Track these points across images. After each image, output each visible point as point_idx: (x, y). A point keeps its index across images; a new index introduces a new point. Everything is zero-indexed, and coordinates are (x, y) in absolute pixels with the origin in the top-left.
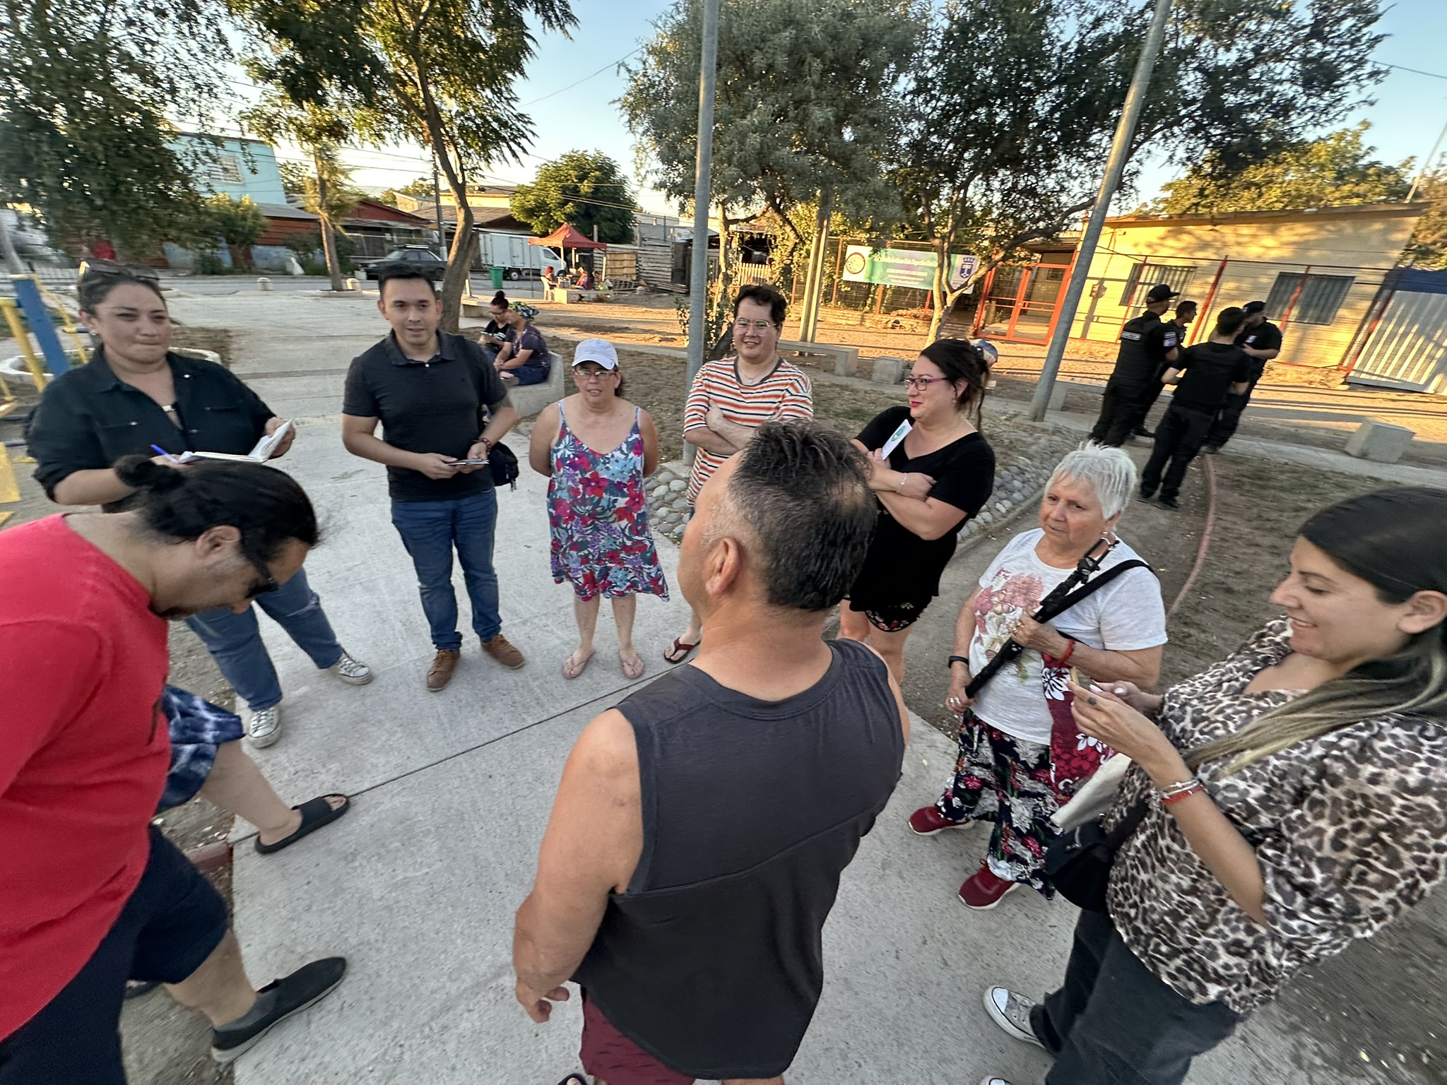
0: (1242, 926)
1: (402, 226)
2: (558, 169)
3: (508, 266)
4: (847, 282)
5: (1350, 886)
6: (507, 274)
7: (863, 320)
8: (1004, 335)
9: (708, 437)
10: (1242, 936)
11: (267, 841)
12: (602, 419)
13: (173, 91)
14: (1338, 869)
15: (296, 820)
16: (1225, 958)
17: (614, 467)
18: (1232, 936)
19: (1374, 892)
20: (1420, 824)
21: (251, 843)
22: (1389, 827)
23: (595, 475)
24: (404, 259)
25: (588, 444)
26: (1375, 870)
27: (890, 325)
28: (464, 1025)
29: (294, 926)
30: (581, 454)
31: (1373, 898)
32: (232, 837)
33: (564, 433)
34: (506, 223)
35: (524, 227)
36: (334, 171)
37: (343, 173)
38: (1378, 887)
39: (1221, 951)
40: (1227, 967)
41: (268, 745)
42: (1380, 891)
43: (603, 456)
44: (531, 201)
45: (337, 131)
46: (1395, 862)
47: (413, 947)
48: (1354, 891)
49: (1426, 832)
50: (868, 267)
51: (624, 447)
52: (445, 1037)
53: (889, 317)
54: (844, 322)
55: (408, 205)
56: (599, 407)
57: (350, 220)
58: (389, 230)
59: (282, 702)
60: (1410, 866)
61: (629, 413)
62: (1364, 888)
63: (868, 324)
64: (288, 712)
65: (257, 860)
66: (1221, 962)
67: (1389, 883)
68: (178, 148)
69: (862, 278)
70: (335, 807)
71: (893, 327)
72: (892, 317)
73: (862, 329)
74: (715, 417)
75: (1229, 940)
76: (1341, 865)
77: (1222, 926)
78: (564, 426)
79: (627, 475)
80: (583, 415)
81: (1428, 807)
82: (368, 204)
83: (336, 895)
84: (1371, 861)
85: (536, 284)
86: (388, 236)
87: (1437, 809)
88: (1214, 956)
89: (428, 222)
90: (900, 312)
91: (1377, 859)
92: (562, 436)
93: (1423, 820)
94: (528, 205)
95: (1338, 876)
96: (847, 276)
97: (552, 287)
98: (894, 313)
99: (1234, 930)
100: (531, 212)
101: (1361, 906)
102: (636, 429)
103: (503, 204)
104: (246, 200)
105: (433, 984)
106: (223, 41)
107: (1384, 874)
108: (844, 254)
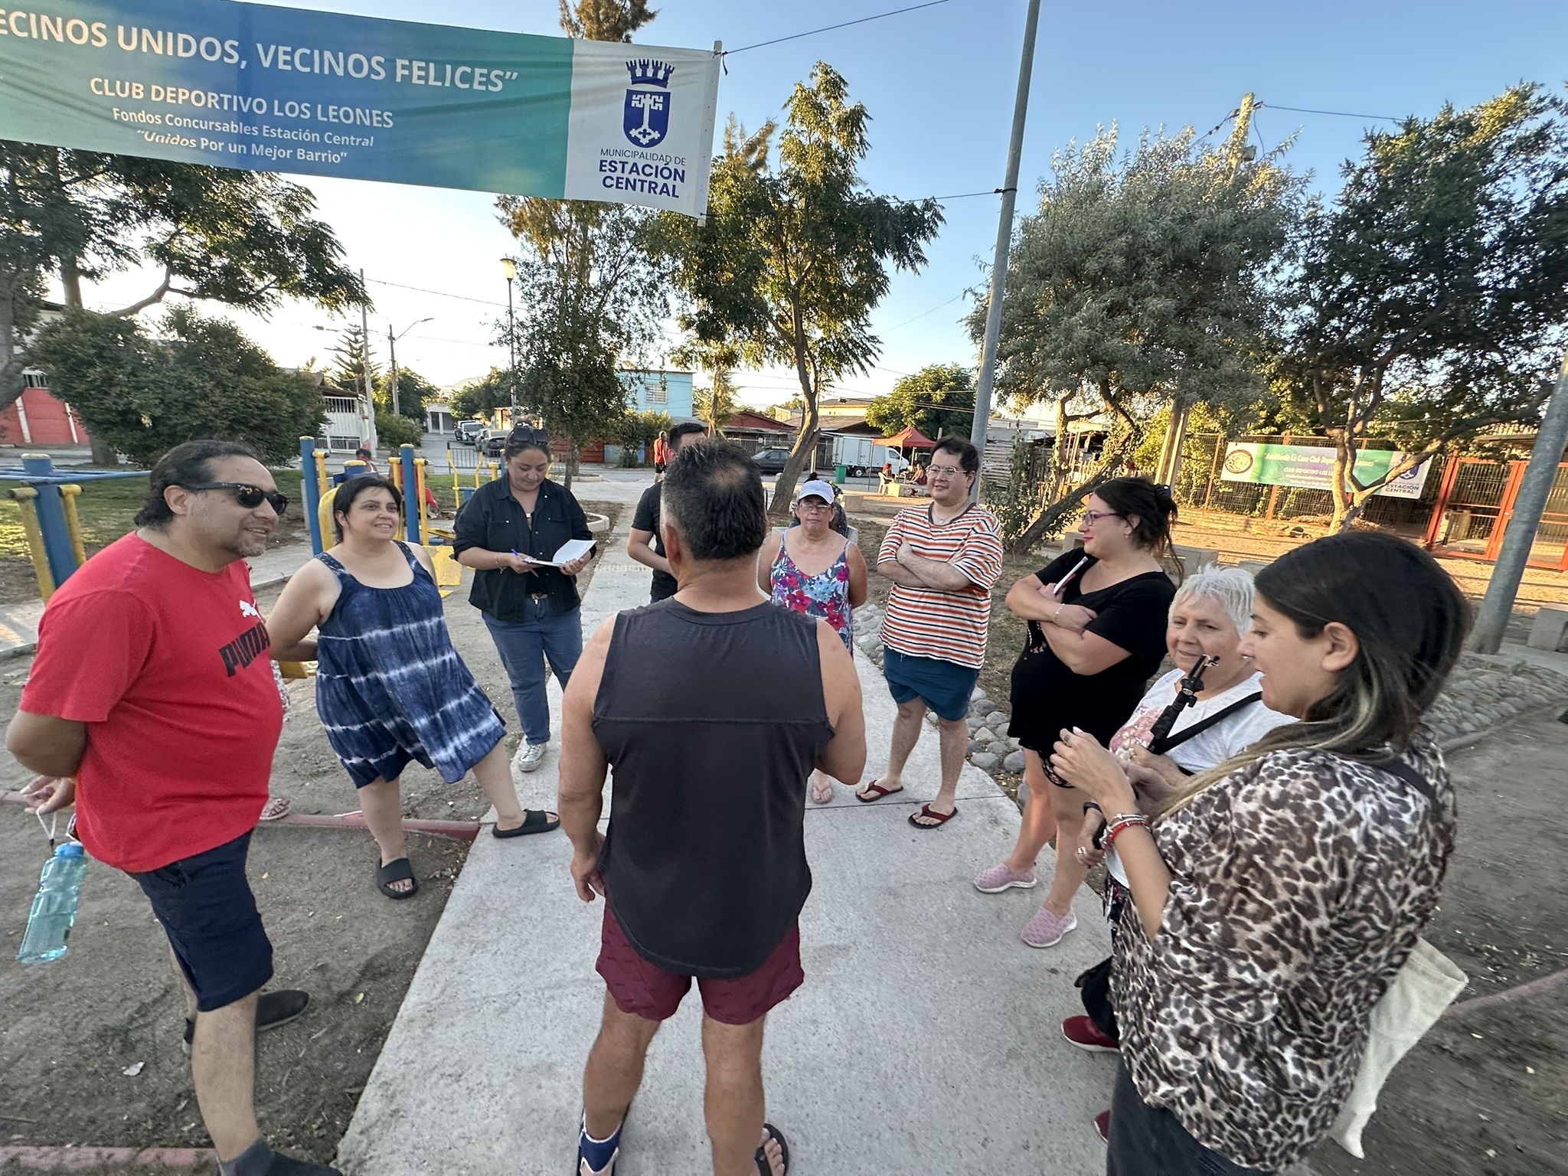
0: (1191, 1011)
1: (772, 432)
2: (915, 381)
3: (854, 464)
4: (1226, 483)
5: (1231, 915)
6: (851, 472)
7: (1248, 524)
8: (1481, 553)
9: (895, 570)
10: (1189, 1022)
11: (501, 827)
12: (815, 547)
13: (629, 340)
14: (1223, 896)
15: (522, 818)
16: (1176, 1051)
17: (817, 588)
18: (1181, 1022)
19: (1250, 923)
20: (1284, 842)
21: (491, 828)
22: (1260, 849)
23: (801, 593)
24: (767, 457)
25: (800, 566)
26: (1255, 900)
27: (1287, 532)
28: (566, 1003)
29: (492, 888)
30: (792, 574)
31: (1250, 929)
32: (483, 820)
33: (782, 555)
34: (861, 428)
35: (876, 432)
36: (726, 389)
37: (733, 390)
38: (1256, 918)
39: (1172, 1042)
40: (1175, 1061)
41: (528, 771)
42: (1255, 922)
43: (810, 578)
44: (885, 409)
45: (730, 359)
46: (1269, 891)
47: (557, 935)
48: (1234, 921)
49: (1291, 853)
50: (1256, 465)
51: (830, 572)
52: (550, 1004)
53: (1286, 523)
54: (1220, 527)
55: (782, 417)
56: (815, 536)
57: (734, 428)
58: (761, 435)
59: (548, 744)
60: (1284, 896)
61: (841, 545)
62: (1242, 918)
63: (1254, 529)
64: (549, 754)
65: (491, 838)
66: (1170, 1055)
67: (1264, 914)
68: (621, 376)
69: (1247, 478)
70: (549, 821)
71: (1292, 536)
72: (1293, 523)
73: (1247, 535)
74: (904, 552)
75: (1178, 1025)
76: (1227, 892)
77: (1173, 1009)
78: (783, 549)
79: (828, 597)
80: (799, 542)
81: (1287, 821)
82: (748, 415)
83: (525, 879)
84: (1249, 888)
85: (873, 481)
86: (760, 440)
87: (1296, 824)
88: (1164, 1047)
89: (794, 428)
90: (1304, 518)
91: (1254, 887)
92: (780, 558)
93: (1286, 838)
94: (882, 413)
95: (1222, 904)
96: (1226, 475)
97: (887, 482)
98: (1295, 519)
99: (1184, 1014)
100: (883, 419)
101: (1236, 936)
102: (843, 558)
103: (861, 413)
104: (664, 414)
105: (557, 965)
106: (667, 306)
107: (1261, 903)
108: (1223, 451)
